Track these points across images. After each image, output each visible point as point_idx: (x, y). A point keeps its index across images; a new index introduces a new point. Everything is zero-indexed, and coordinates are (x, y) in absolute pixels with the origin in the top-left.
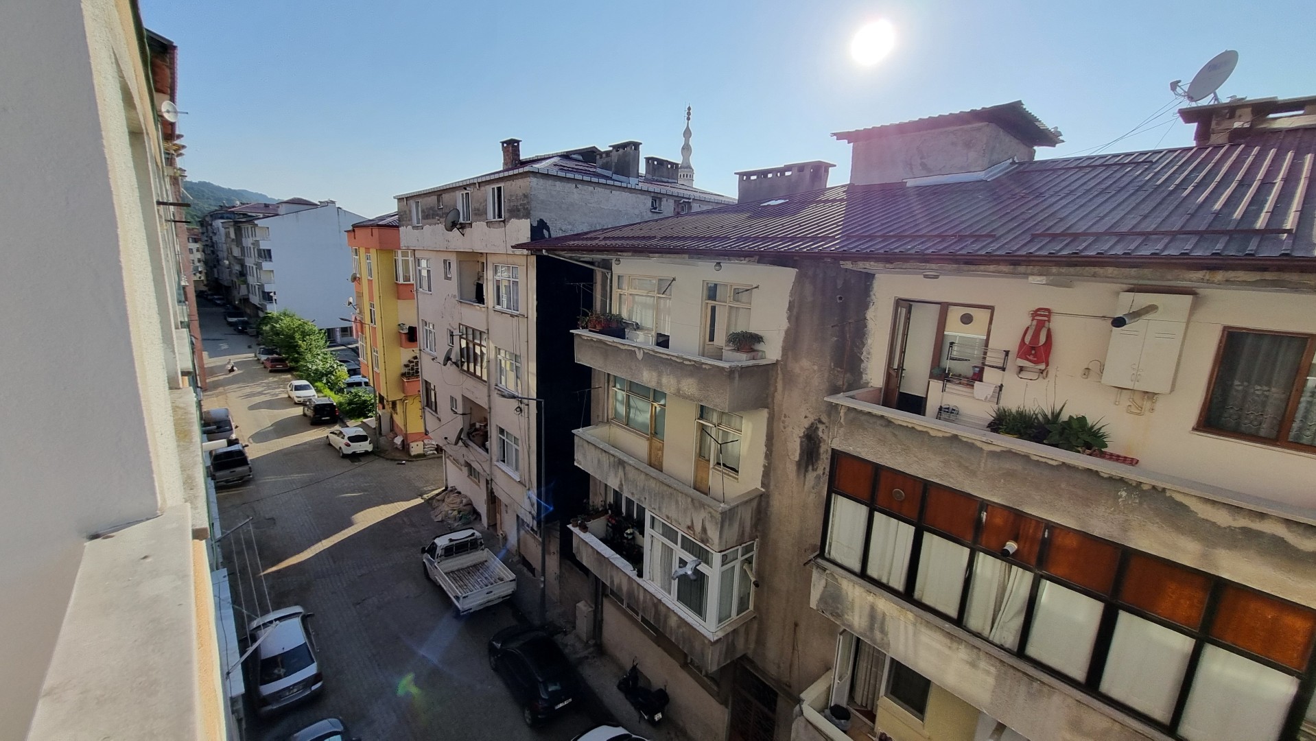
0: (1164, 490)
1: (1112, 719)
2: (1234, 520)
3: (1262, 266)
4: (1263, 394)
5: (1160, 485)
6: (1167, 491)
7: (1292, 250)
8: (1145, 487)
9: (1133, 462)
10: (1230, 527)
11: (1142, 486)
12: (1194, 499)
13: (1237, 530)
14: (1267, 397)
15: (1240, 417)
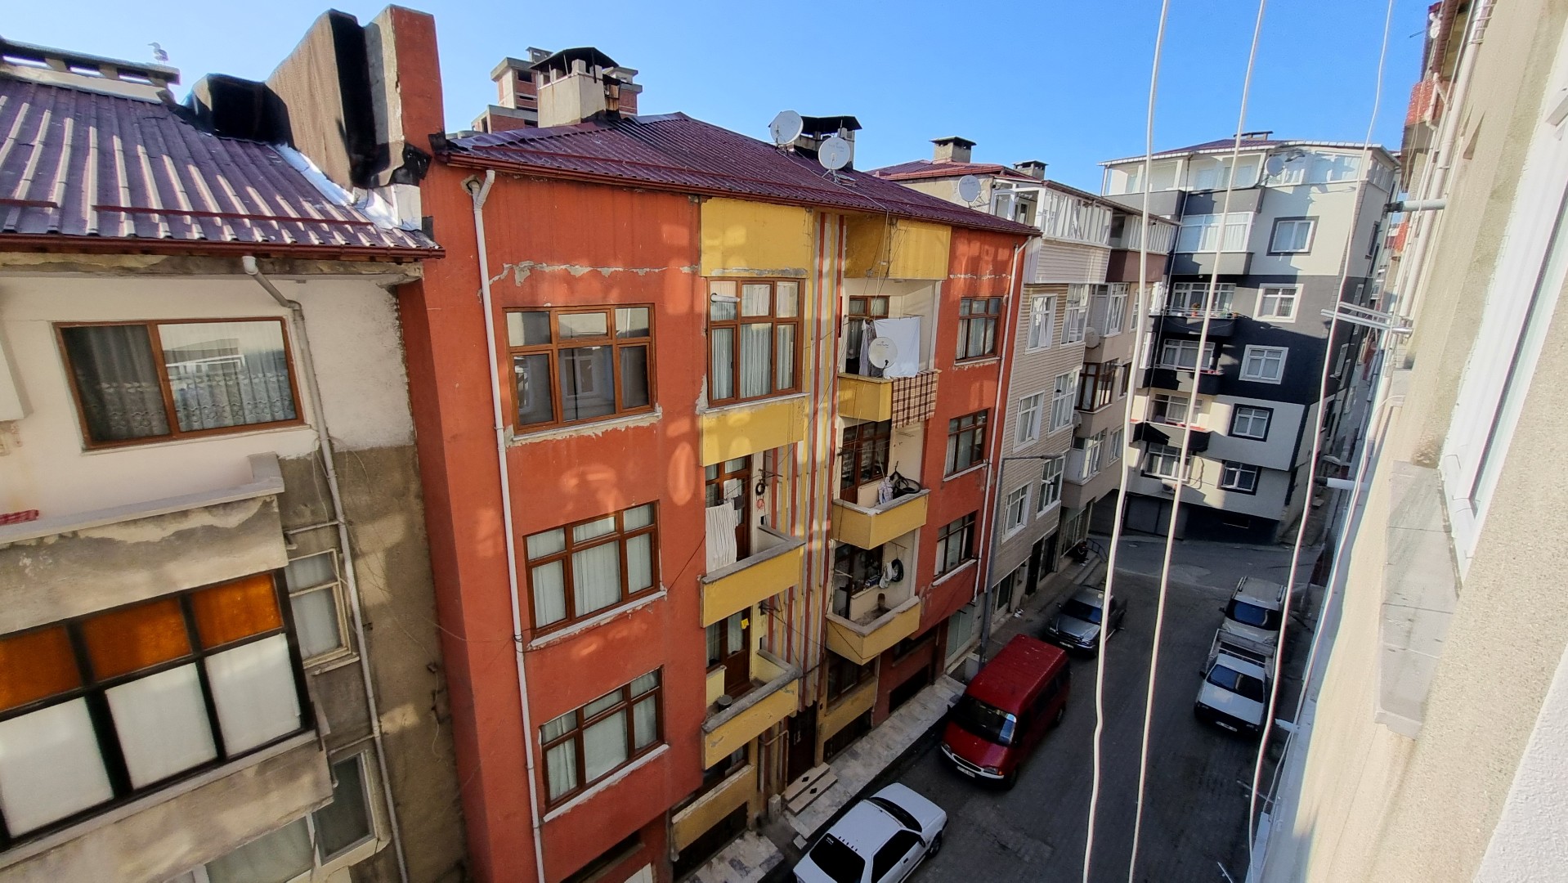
0: (75, 533)
1: (162, 803)
2: (164, 529)
3: (37, 245)
4: (137, 391)
5: (66, 530)
6: (79, 534)
7: (61, 226)
8: (51, 541)
9: (31, 515)
10: (163, 538)
11: (45, 540)
12: (115, 527)
13: (173, 538)
14: (142, 393)
15: (128, 422)
